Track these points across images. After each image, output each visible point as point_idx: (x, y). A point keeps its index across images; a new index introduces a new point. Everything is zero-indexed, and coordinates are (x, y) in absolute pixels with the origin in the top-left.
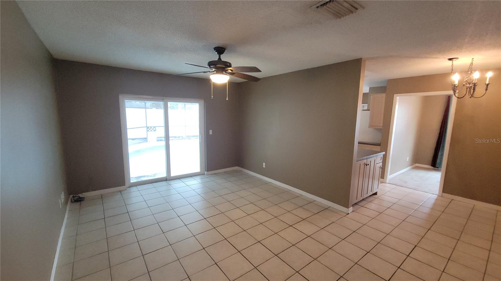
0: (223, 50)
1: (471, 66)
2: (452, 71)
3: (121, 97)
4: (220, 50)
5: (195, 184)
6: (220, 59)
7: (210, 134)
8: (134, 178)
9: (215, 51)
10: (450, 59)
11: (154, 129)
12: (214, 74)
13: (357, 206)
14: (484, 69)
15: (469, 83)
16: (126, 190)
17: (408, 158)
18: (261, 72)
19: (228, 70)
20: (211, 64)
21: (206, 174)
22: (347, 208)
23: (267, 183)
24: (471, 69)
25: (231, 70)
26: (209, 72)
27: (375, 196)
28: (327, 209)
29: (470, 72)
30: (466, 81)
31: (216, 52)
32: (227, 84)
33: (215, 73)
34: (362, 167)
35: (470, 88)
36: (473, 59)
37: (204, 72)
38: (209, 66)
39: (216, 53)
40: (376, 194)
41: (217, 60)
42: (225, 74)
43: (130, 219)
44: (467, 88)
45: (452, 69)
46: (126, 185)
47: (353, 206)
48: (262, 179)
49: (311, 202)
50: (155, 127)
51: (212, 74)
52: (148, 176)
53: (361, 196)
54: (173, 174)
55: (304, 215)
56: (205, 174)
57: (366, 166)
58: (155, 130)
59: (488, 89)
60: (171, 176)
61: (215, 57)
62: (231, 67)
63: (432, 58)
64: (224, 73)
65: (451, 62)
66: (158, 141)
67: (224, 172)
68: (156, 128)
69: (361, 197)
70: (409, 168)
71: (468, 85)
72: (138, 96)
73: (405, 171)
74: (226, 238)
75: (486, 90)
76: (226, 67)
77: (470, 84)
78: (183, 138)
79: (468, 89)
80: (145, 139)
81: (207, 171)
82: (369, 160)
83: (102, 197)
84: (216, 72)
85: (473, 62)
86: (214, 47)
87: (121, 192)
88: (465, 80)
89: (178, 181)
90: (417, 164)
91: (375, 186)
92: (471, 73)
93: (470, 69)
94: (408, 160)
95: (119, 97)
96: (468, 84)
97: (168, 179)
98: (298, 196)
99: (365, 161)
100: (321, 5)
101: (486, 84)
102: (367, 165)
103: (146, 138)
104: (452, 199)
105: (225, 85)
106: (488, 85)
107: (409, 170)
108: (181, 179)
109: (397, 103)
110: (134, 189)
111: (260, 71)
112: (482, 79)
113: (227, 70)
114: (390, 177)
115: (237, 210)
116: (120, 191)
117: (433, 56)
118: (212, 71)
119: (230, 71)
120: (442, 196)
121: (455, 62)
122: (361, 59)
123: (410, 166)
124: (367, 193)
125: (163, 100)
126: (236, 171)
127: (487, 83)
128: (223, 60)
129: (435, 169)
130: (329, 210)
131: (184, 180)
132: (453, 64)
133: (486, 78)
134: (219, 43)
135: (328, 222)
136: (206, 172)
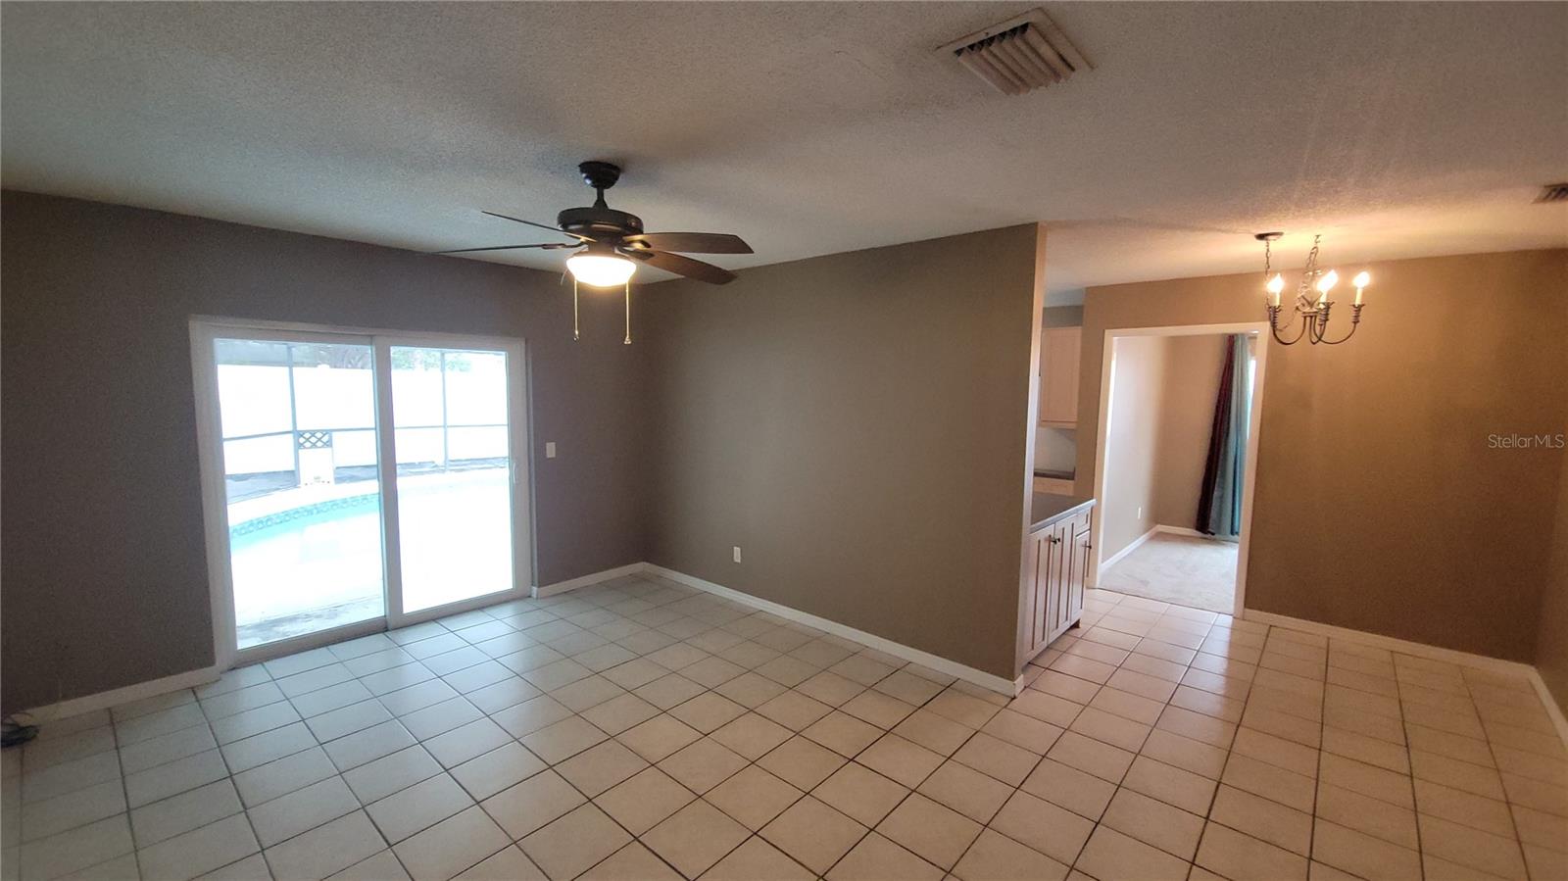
0: (614, 172)
1: (1313, 255)
2: (1268, 269)
3: (197, 328)
4: (602, 173)
5: (497, 631)
6: (601, 201)
7: (549, 456)
8: (248, 629)
9: (584, 175)
10: (1261, 237)
11: (325, 439)
12: (580, 253)
13: (1033, 670)
14: (1349, 265)
15: (1309, 303)
16: (220, 679)
17: (1139, 512)
18: (751, 251)
19: (633, 242)
20: (570, 219)
21: (534, 596)
22: (1008, 679)
23: (750, 614)
24: (1313, 265)
25: (642, 242)
26: (563, 245)
27: (1074, 632)
28: (949, 686)
29: (1311, 273)
30: (1303, 297)
31: (586, 177)
32: (627, 291)
33: (586, 250)
34: (1044, 546)
35: (1311, 317)
36: (1318, 236)
37: (545, 246)
38: (563, 226)
39: (588, 182)
40: (1076, 625)
41: (591, 205)
42: (617, 255)
43: (243, 804)
44: (1305, 318)
45: (1268, 263)
46: (217, 664)
47: (1024, 670)
48: (732, 601)
49: (898, 669)
50: (325, 432)
51: (575, 254)
52: (308, 616)
53: (1041, 638)
54: (411, 604)
55: (884, 714)
56: (530, 596)
57: (1052, 543)
58: (329, 444)
59: (1360, 319)
60: (405, 612)
61: (584, 196)
62: (641, 233)
63: (1219, 230)
64: (617, 251)
65: (1263, 243)
66: (339, 480)
67: (600, 583)
68: (334, 434)
69: (1043, 639)
70: (1143, 538)
71: (1307, 309)
72: (267, 324)
73: (1134, 547)
74: (637, 835)
75: (1356, 323)
76: (628, 232)
77: (1311, 304)
78: (436, 466)
79: (1308, 319)
80: (290, 478)
81: (541, 585)
82: (1060, 525)
83: (112, 719)
84: (589, 248)
85: (1319, 245)
86: (582, 161)
87: (195, 693)
88: (1299, 296)
89: (433, 628)
90: (1159, 526)
91: (1076, 601)
92: (1313, 275)
93: (1310, 265)
94: (1139, 517)
95: (190, 324)
96: (1306, 304)
97: (391, 625)
98: (855, 652)
99: (1049, 531)
100: (972, 47)
101: (1354, 306)
102: (1055, 542)
103: (293, 471)
104: (1271, 623)
105: (621, 291)
106: (1358, 309)
107: (1144, 543)
108: (445, 623)
109: (1115, 355)
110: (253, 675)
111: (749, 250)
112: (1346, 291)
113: (630, 243)
114: (1103, 567)
115: (664, 719)
116: (193, 690)
117: (1223, 227)
118: (577, 242)
119: (638, 246)
120: (1243, 616)
121: (1275, 245)
122: (1036, 224)
123: (1144, 533)
124: (1057, 627)
125: (370, 339)
126: (640, 579)
127: (1358, 302)
128: (611, 206)
129: (1205, 538)
130: (960, 691)
131: (454, 624)
132: (1268, 250)
133: (1354, 291)
134: (600, 149)
135: (962, 734)
136: (535, 589)
